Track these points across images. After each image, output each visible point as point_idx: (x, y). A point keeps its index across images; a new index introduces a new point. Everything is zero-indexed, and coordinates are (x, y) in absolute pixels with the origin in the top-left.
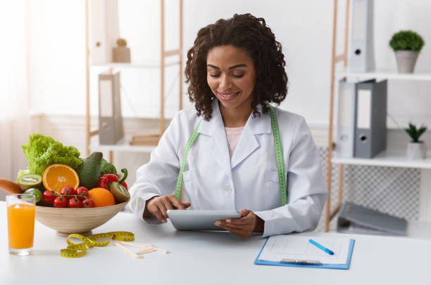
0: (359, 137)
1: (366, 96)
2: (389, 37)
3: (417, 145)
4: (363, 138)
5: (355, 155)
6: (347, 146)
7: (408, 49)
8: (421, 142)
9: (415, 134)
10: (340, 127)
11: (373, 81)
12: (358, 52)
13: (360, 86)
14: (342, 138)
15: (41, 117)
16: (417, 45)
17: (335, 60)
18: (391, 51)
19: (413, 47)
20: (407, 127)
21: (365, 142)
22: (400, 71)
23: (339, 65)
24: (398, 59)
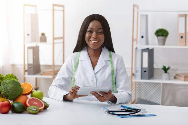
0: (143, 71)
1: (146, 55)
2: (155, 31)
3: (166, 74)
4: (145, 71)
5: (142, 78)
6: (139, 74)
7: (162, 36)
8: (168, 73)
9: (166, 70)
10: (136, 67)
11: (148, 49)
12: (142, 37)
13: (143, 51)
14: (136, 71)
15: (13, 65)
16: (166, 34)
17: (133, 40)
18: (155, 37)
19: (164, 35)
20: (162, 67)
21: (146, 73)
22: (159, 45)
23: (135, 42)
24: (158, 40)
